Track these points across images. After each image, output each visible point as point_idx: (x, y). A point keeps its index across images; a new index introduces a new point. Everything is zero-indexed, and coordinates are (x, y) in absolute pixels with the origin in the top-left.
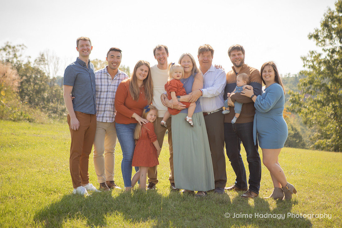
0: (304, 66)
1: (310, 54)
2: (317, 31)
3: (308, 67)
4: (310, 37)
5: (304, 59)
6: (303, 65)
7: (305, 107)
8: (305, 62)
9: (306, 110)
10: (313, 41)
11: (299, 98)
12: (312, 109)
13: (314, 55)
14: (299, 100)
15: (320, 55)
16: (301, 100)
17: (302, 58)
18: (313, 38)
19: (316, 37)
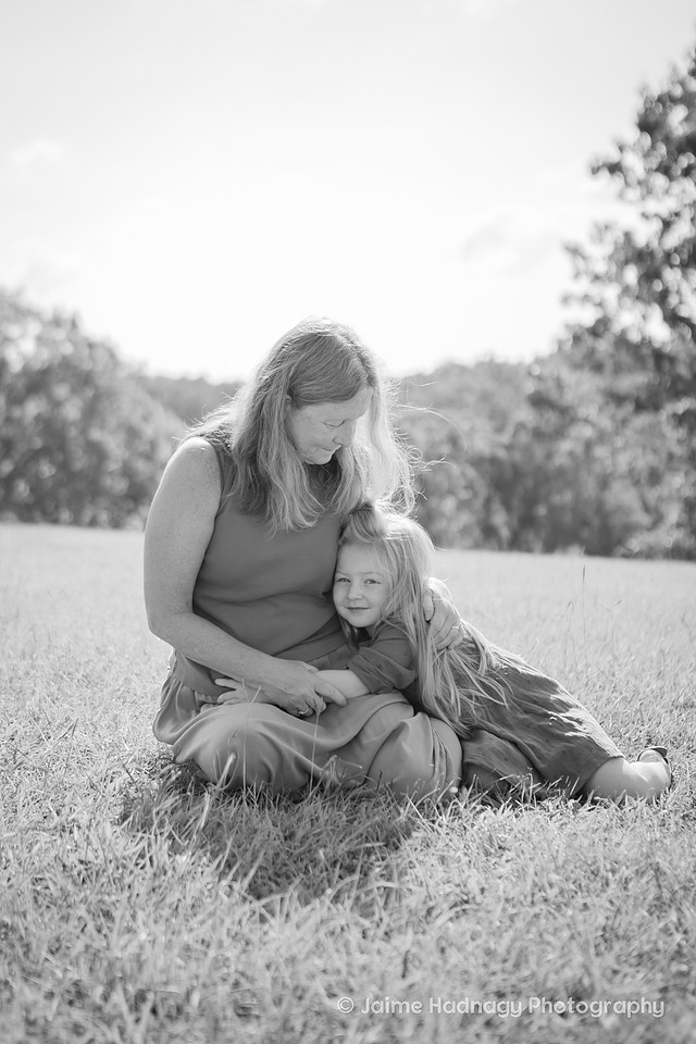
0: (577, 275)
1: (595, 234)
2: (621, 149)
3: (591, 277)
4: (595, 171)
5: (575, 251)
6: (574, 272)
8: (581, 264)
11: (561, 388)
12: (606, 423)
13: (609, 236)
14: (562, 396)
15: (630, 235)
16: (568, 396)
18: (605, 174)
19: (615, 168)
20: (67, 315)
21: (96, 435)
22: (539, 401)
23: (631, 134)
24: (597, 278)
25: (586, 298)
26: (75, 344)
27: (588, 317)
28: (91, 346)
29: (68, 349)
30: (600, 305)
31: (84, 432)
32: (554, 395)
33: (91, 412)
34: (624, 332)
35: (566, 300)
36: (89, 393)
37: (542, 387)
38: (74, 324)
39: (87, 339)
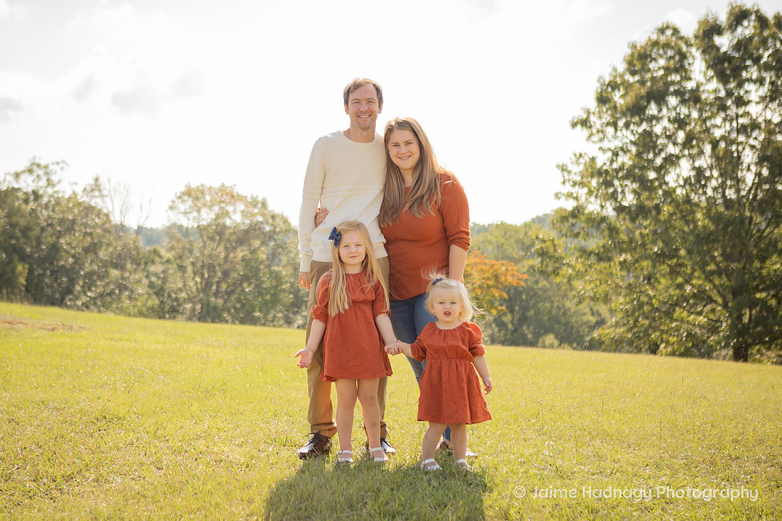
0: (564, 183)
1: (574, 159)
2: (589, 113)
3: (571, 183)
4: (574, 125)
5: (563, 168)
6: (562, 180)
7: (568, 265)
8: (566, 174)
9: (570, 271)
10: (581, 132)
11: (555, 246)
12: (579, 267)
13: (581, 160)
14: (555, 251)
15: (593, 159)
16: (559, 251)
17: (558, 166)
18: (579, 126)
19: (585, 123)
20: (260, 198)
21: (276, 268)
22: (543, 254)
23: (593, 105)
24: (575, 184)
25: (570, 195)
26: (264, 215)
27: (570, 205)
28: (273, 217)
29: (260, 219)
30: (577, 199)
31: (269, 266)
32: (551, 250)
33: (273, 256)
34: (591, 214)
35: (557, 196)
36: (272, 244)
37: (543, 245)
38: (264, 204)
39: (271, 211)
